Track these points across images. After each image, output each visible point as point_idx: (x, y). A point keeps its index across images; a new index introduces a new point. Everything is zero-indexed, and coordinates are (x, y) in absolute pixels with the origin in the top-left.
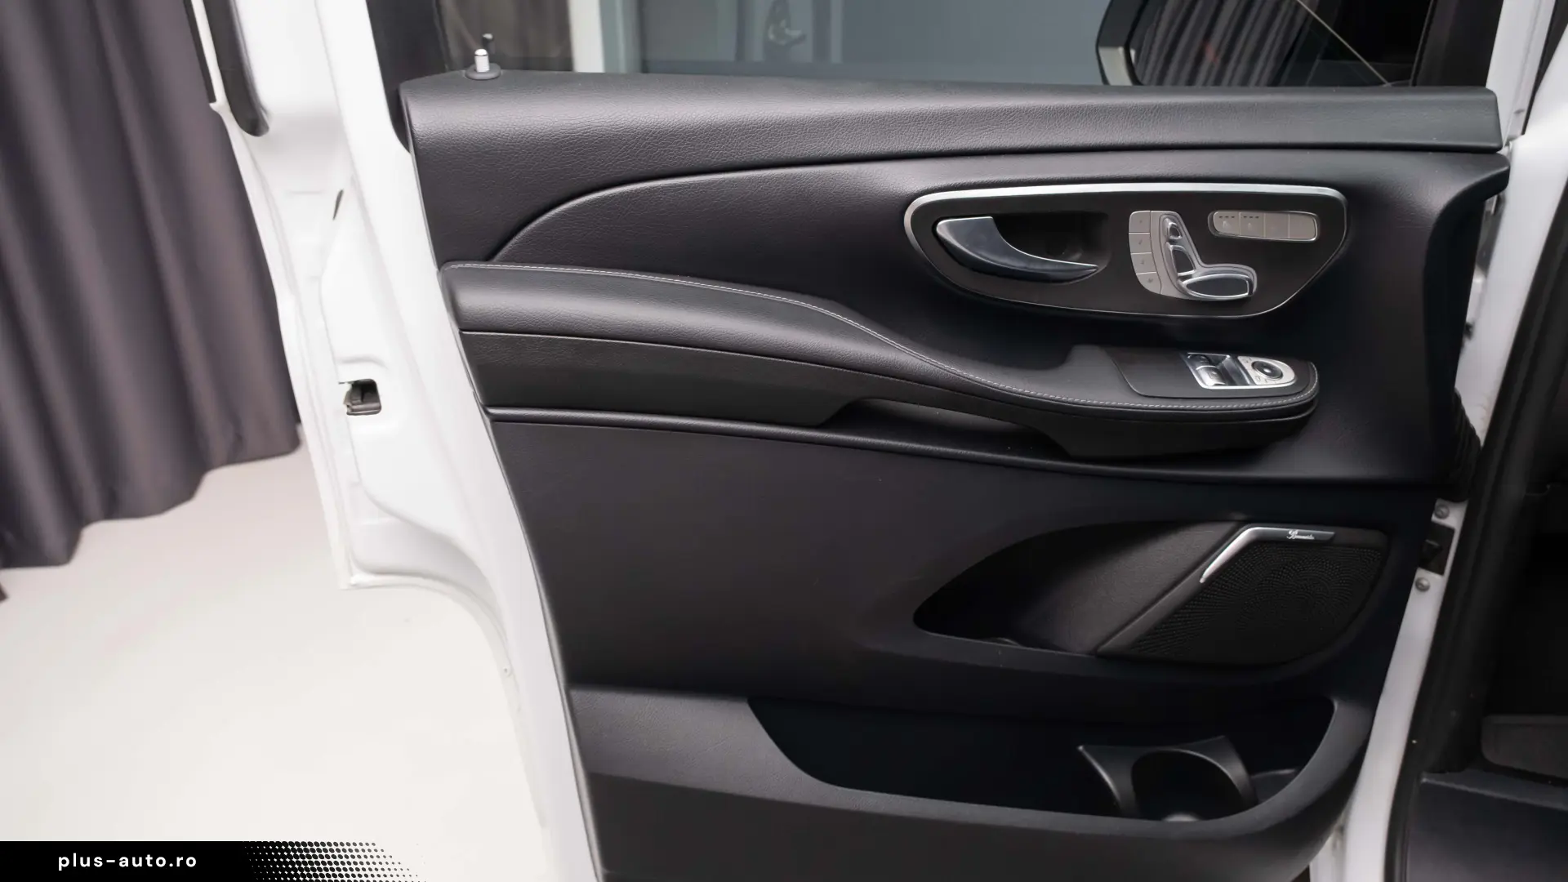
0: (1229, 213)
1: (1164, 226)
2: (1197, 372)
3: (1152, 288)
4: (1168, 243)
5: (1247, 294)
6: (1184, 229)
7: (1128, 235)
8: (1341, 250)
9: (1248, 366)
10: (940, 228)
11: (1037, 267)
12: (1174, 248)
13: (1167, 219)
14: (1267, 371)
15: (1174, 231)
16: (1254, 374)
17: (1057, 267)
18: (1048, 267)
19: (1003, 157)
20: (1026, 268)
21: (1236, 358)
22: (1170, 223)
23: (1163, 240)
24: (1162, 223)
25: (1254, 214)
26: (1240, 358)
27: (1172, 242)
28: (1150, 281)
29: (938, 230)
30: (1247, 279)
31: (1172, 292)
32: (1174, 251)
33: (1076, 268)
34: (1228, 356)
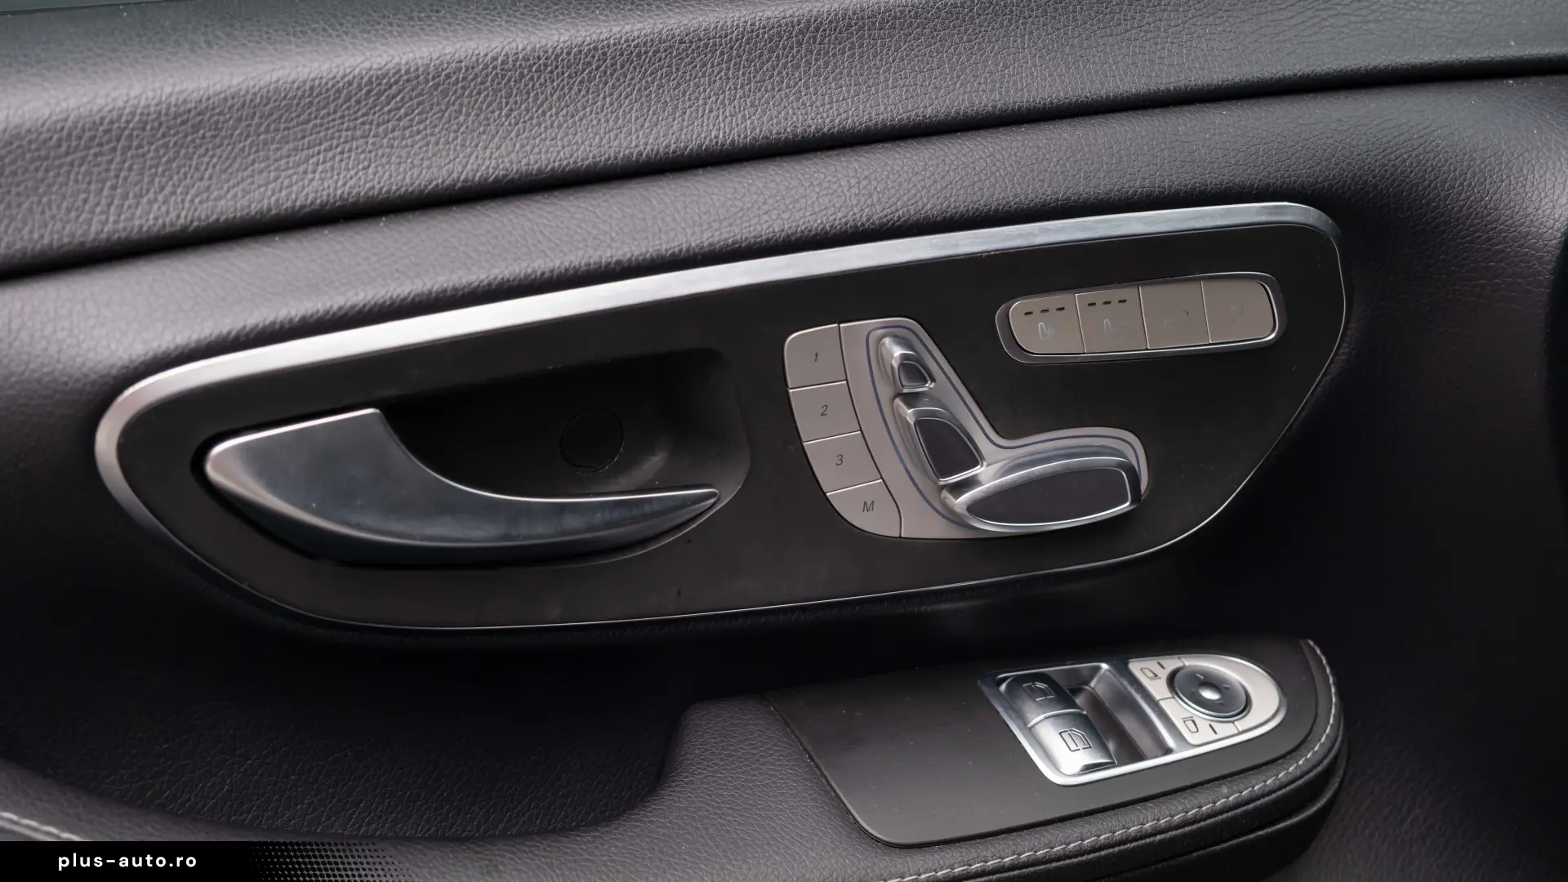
0: (1052, 300)
1: (881, 359)
2: (1030, 732)
3: (878, 523)
4: (898, 402)
5: (1128, 504)
6: (936, 361)
7: (788, 393)
8: (1340, 353)
9: (1158, 689)
10: (216, 468)
11: (538, 532)
12: (918, 414)
13: (887, 341)
14: (1209, 695)
15: (914, 369)
16: (1177, 709)
17: (598, 518)
18: (572, 522)
19: (383, 222)
20: (507, 537)
21: (1126, 664)
22: (898, 352)
23: (885, 392)
24: (875, 357)
25: (1114, 294)
26: (1136, 667)
27: (911, 399)
28: (868, 507)
29: (210, 469)
30: (1121, 465)
31: (933, 528)
32: (917, 423)
33: (656, 507)
34: (1105, 666)
